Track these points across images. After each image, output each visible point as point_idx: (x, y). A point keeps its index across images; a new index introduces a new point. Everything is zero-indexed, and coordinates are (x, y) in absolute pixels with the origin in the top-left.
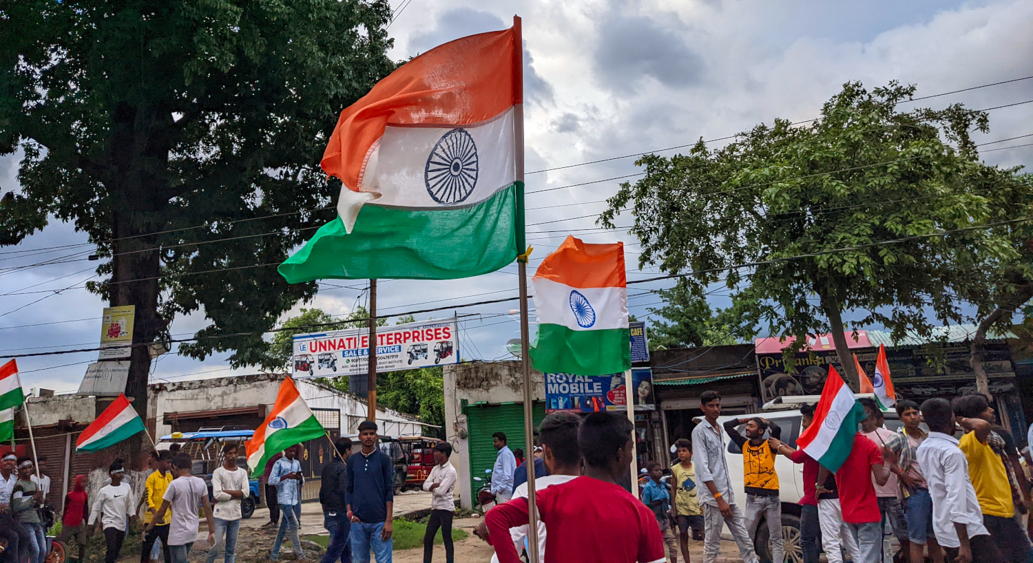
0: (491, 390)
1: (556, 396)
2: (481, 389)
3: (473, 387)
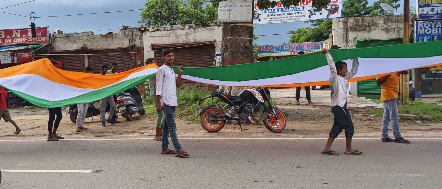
0: (371, 33)
1: (423, 35)
2: (365, 32)
3: (359, 31)
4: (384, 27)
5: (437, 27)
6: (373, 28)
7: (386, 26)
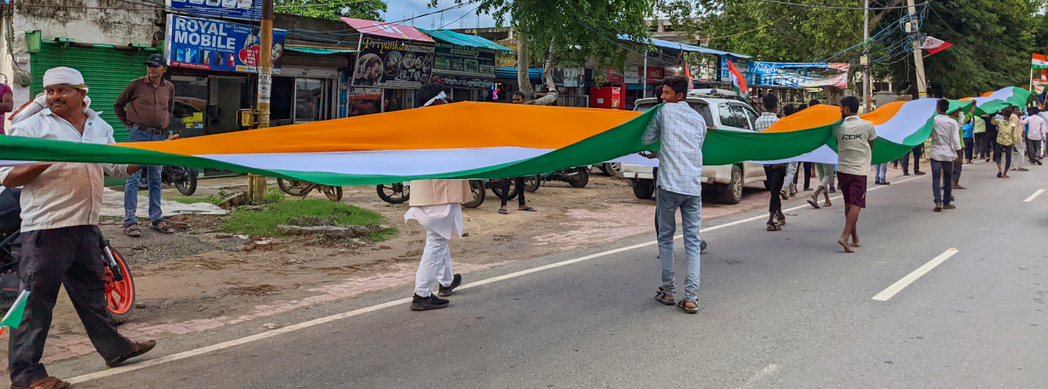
0: (68, 25)
1: (184, 46)
2: (54, 21)
3: (41, 16)
4: (98, 17)
5: (209, 32)
6: (73, 14)
7: (103, 14)
